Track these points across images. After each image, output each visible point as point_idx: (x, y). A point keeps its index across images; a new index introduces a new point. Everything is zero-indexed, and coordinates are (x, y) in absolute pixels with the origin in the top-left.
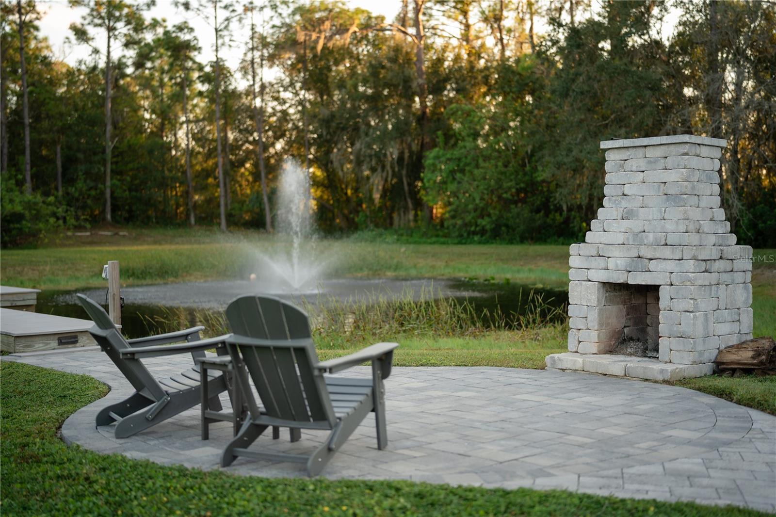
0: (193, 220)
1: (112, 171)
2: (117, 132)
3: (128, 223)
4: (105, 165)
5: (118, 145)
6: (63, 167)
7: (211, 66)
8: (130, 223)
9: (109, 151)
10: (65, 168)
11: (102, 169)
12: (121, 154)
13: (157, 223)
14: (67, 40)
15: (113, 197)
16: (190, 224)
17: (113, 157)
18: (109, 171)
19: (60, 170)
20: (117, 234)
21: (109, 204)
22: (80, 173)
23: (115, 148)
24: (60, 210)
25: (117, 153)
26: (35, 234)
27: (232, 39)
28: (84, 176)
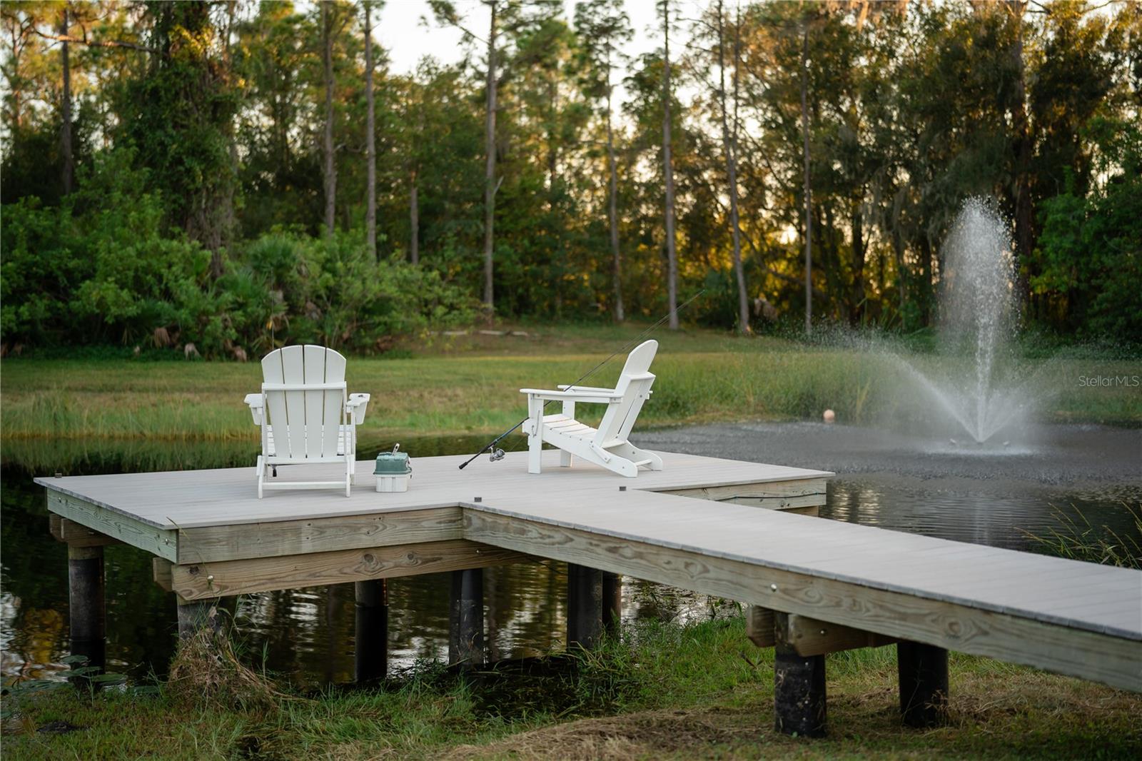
0: (620, 312)
1: (496, 231)
2: (503, 166)
3: (519, 317)
4: (484, 221)
5: (503, 189)
6: (419, 224)
7: (645, 61)
8: (524, 316)
9: (491, 198)
10: (422, 227)
11: (482, 227)
12: (508, 203)
13: (565, 316)
14: (422, 21)
15: (496, 275)
16: (616, 319)
17: (498, 208)
18: (490, 230)
19: (415, 228)
20: (509, 334)
21: (490, 284)
22: (450, 234)
23: (500, 193)
24: (449, 293)
25: (504, 202)
26: (410, 332)
27: (680, 17)
28: (456, 238)
